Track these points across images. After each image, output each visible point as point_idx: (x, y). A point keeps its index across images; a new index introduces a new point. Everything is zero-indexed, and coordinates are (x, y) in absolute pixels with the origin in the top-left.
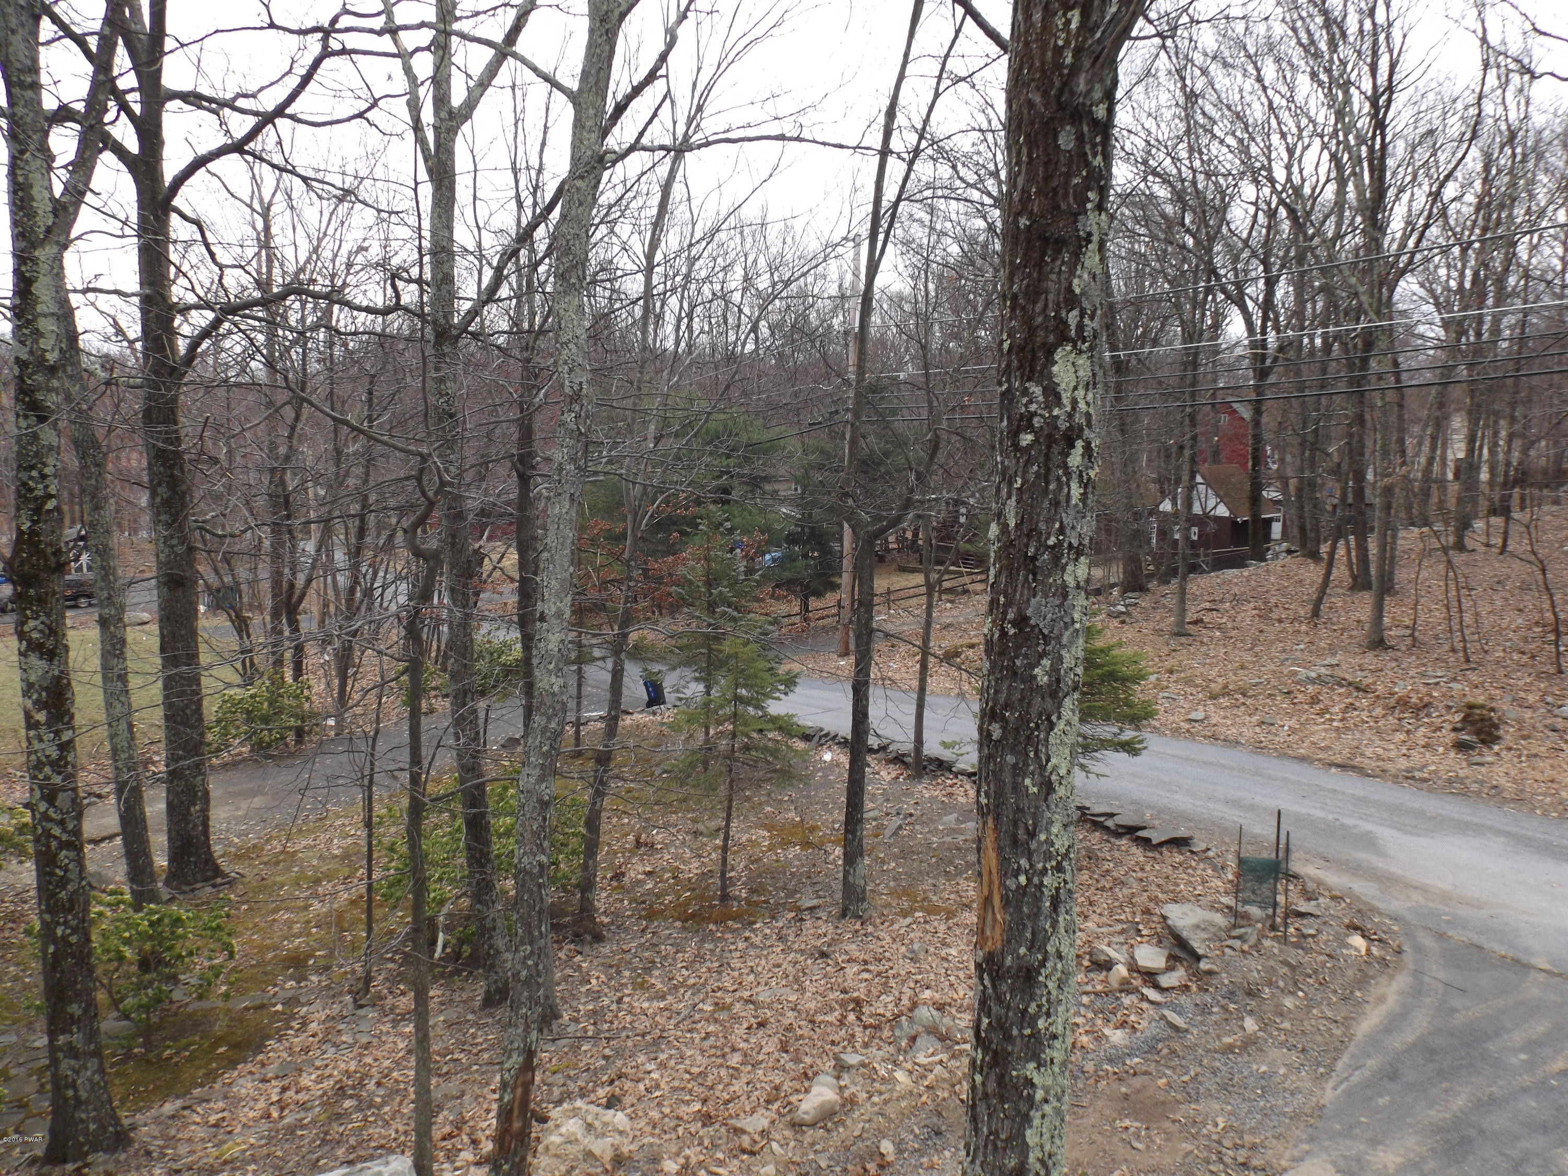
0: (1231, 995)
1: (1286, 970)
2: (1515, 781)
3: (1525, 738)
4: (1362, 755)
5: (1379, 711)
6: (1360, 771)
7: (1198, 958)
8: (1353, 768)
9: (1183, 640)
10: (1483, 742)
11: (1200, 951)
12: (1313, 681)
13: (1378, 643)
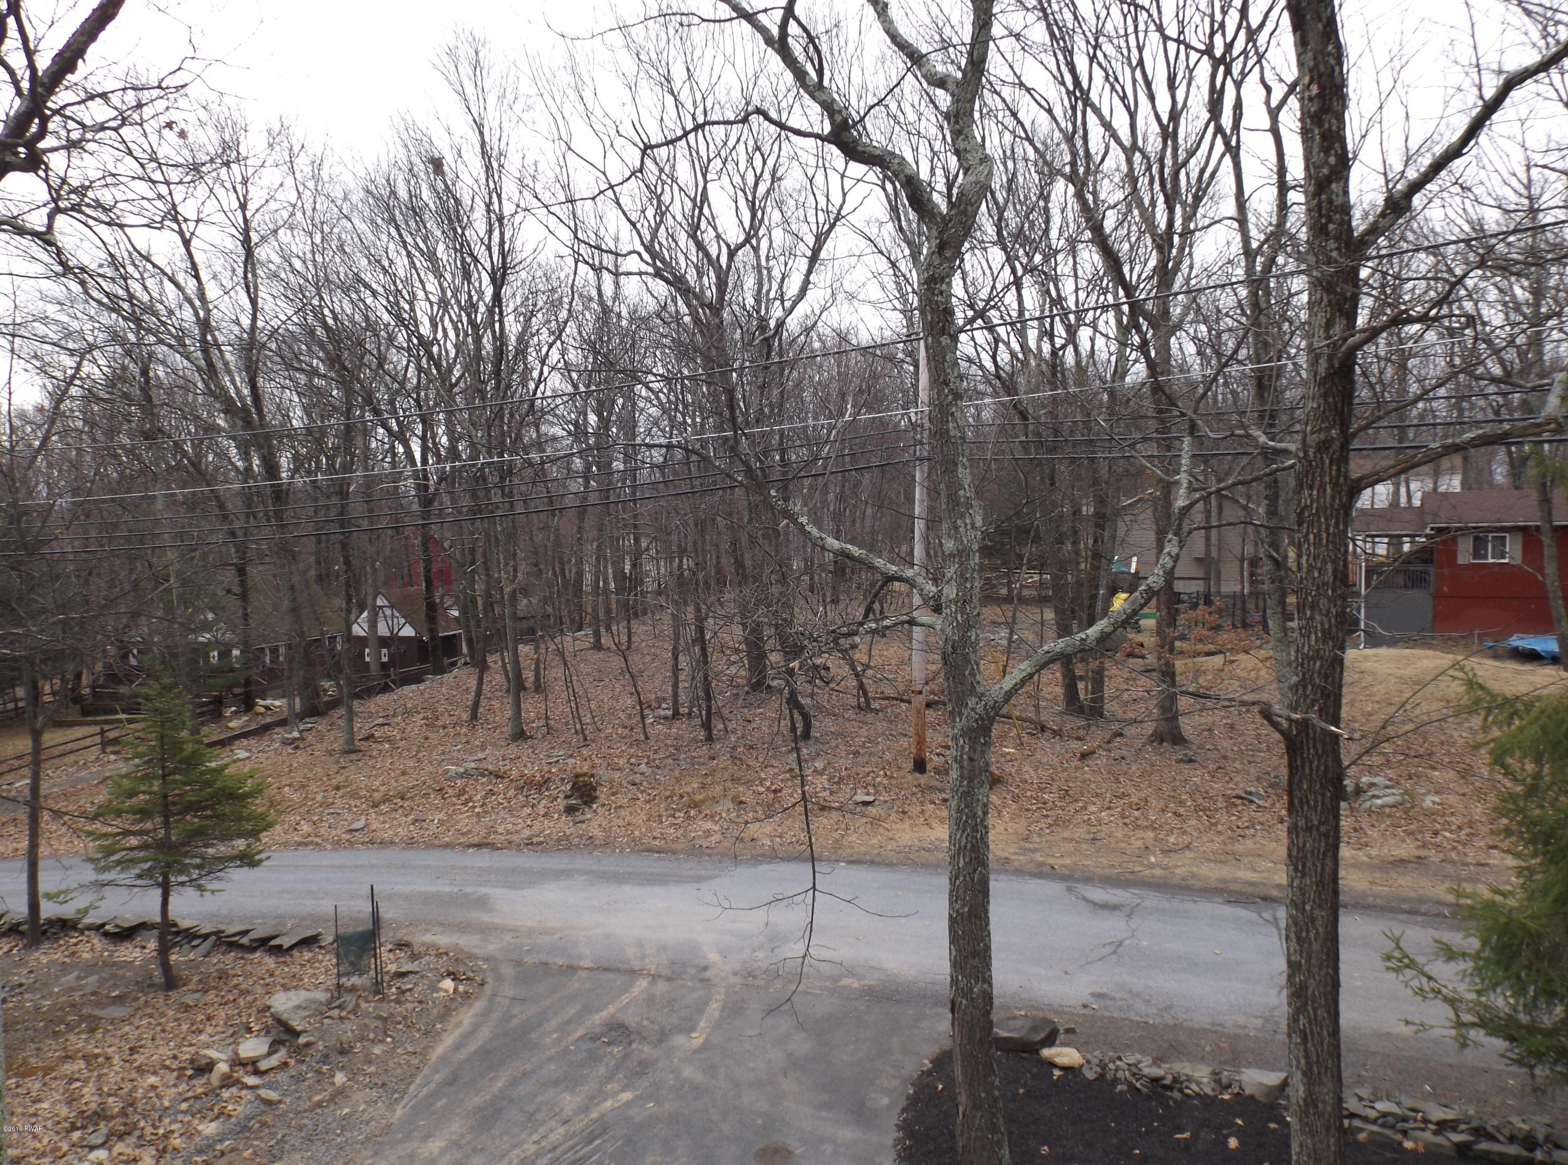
0: (325, 1059)
1: (378, 1023)
2: (605, 830)
3: (614, 794)
4: (496, 832)
5: (512, 792)
6: (493, 846)
7: (297, 1034)
8: (486, 845)
9: (353, 756)
10: (585, 803)
11: (299, 1028)
12: (461, 776)
13: (520, 735)
